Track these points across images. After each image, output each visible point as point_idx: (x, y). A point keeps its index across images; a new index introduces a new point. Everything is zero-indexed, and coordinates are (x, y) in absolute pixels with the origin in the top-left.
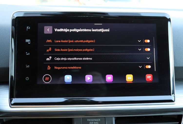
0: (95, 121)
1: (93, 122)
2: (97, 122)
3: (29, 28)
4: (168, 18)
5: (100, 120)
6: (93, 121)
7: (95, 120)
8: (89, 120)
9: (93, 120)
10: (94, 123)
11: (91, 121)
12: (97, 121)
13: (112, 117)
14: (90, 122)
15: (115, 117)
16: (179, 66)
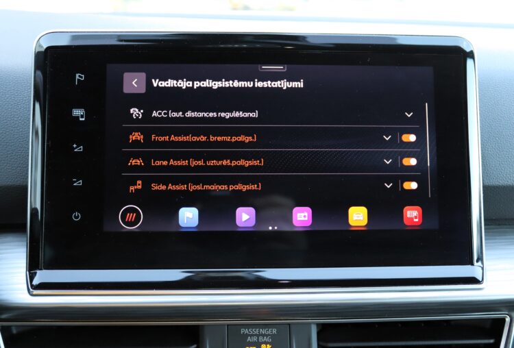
0: (263, 335)
1: (258, 336)
2: (267, 336)
3: (82, 77)
4: (468, 50)
5: (275, 331)
6: (256, 335)
7: (263, 331)
8: (244, 331)
9: (257, 332)
10: (258, 339)
11: (251, 336)
12: (269, 335)
13: (310, 324)
14: (247, 335)
15: (318, 325)
16: (497, 183)
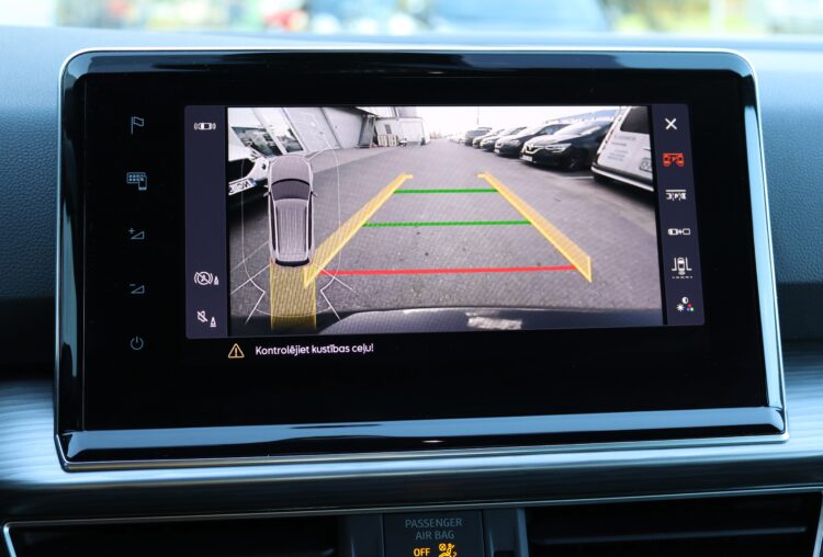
0: (441, 529)
1: (433, 530)
2: (447, 529)
3: (140, 122)
4: (744, 74)
7: (440, 523)
9: (430, 524)
10: (433, 536)
12: (450, 528)
13: (514, 509)
